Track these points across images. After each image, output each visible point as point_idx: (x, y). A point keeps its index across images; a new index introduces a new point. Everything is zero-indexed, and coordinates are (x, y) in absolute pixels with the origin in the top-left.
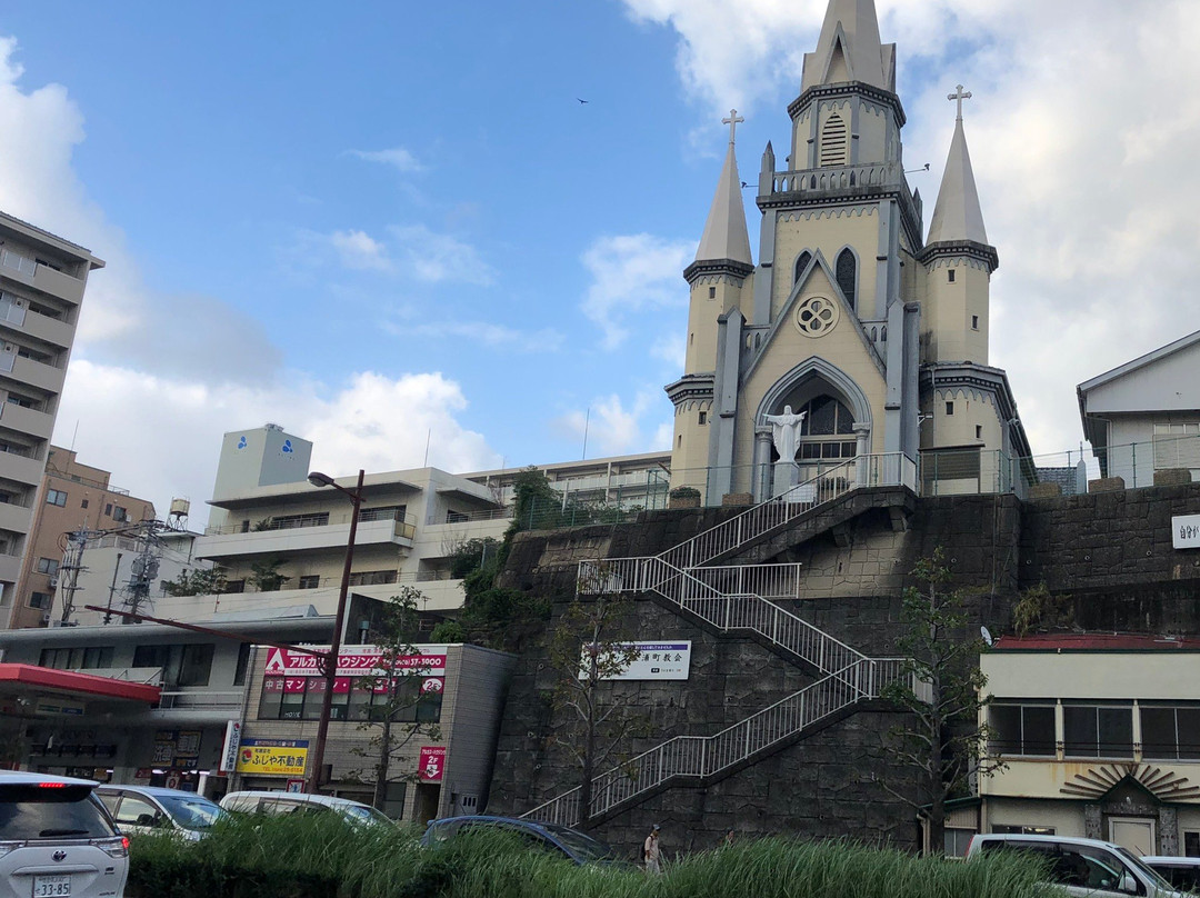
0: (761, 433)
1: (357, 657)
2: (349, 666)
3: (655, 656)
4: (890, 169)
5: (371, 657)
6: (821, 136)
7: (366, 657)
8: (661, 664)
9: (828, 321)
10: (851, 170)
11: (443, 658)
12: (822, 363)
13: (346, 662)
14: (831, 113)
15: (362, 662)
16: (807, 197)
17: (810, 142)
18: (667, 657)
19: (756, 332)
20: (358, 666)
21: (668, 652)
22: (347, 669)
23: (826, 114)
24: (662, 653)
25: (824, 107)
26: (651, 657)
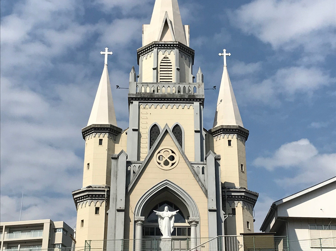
0: (138, 221)
4: (199, 88)
6: (159, 67)
9: (173, 162)
10: (178, 85)
12: (171, 184)
14: (164, 56)
16: (155, 97)
17: (154, 69)
19: (133, 165)
23: (161, 56)
25: (161, 53)
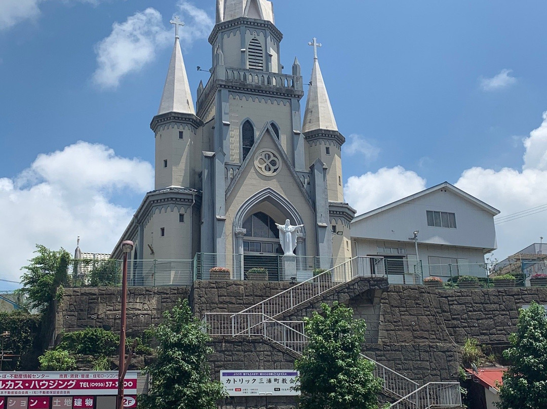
0: (238, 233)
1: (54, 381)
2: (48, 388)
3: (275, 380)
4: (297, 81)
5: (68, 381)
6: (248, 50)
7: (64, 381)
8: (280, 385)
11: (134, 381)
12: (274, 193)
13: (44, 385)
14: (253, 37)
15: (59, 385)
17: (243, 52)
18: (284, 381)
19: (230, 167)
20: (56, 388)
21: (284, 377)
22: (46, 390)
24: (281, 378)
25: (248, 32)
26: (273, 380)
